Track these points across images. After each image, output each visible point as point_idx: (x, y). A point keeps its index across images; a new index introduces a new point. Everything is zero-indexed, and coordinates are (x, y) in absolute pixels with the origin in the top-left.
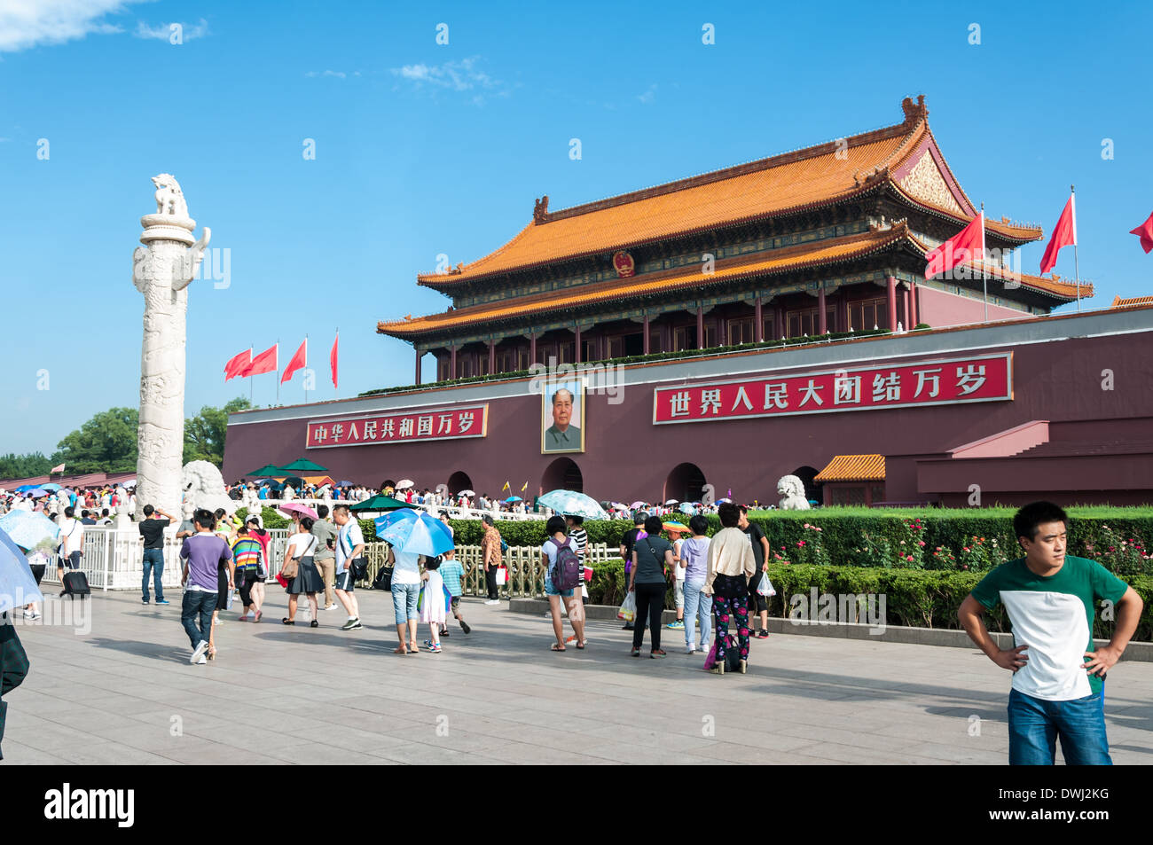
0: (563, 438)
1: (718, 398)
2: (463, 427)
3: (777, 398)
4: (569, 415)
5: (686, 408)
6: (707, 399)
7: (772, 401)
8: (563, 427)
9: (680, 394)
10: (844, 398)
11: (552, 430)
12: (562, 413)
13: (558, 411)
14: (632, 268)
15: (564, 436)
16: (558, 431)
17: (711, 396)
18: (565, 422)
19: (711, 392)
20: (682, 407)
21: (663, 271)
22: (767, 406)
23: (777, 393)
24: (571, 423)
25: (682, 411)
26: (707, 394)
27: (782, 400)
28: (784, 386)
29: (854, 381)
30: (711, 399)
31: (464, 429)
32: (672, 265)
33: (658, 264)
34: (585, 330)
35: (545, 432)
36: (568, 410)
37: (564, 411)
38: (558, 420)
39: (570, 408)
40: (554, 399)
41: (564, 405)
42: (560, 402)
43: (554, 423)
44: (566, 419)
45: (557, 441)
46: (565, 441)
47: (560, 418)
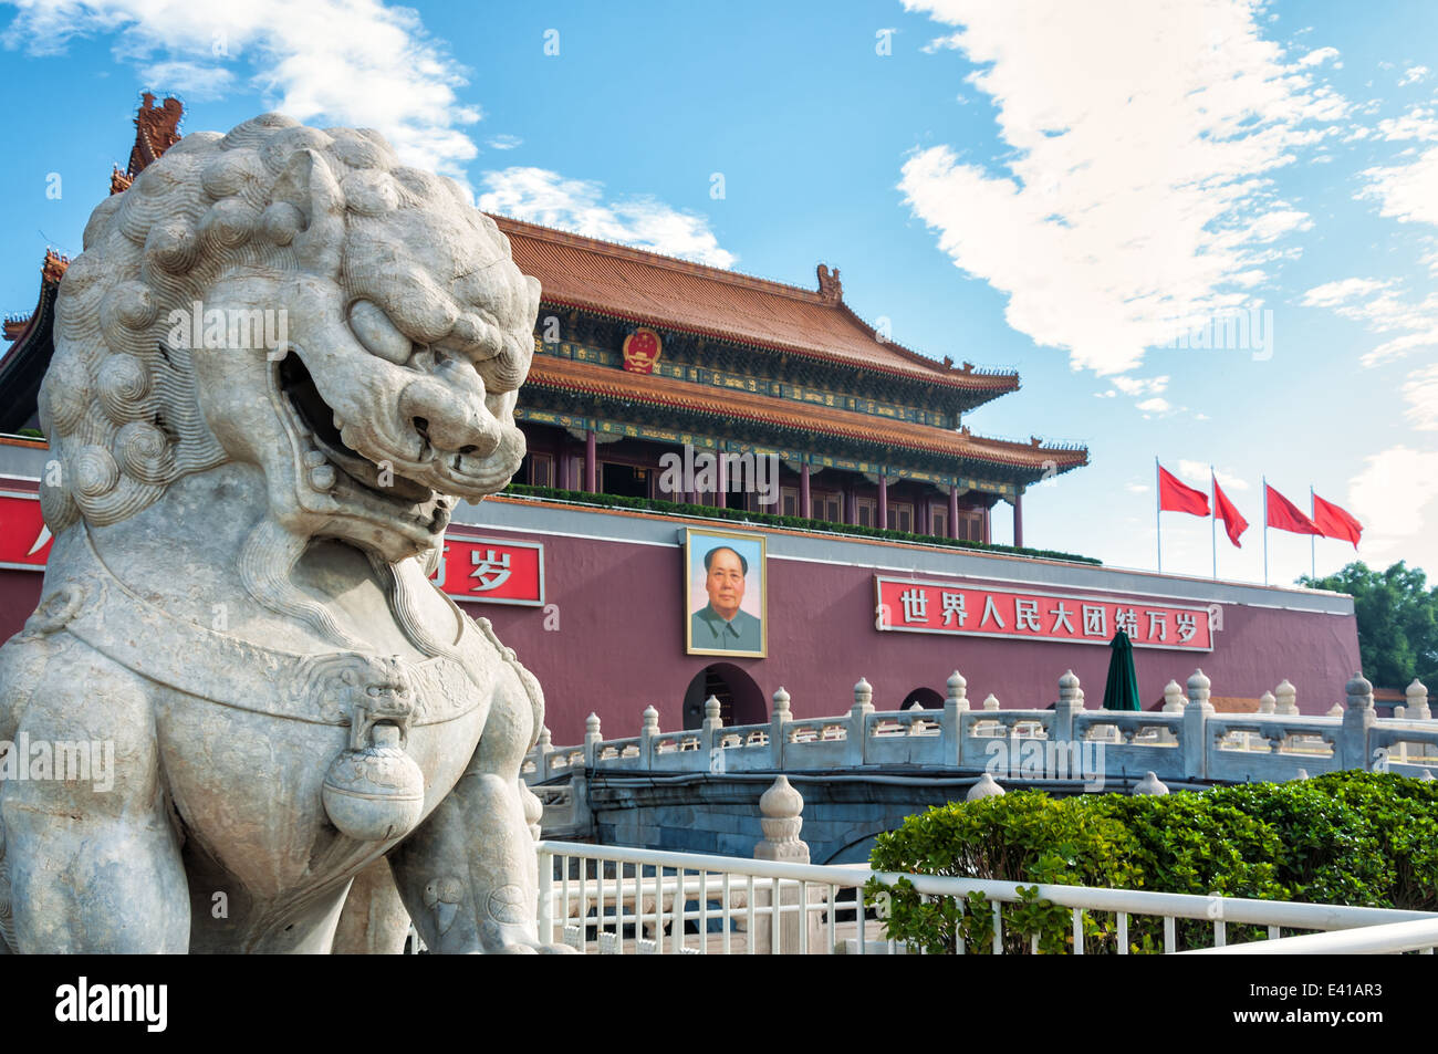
0: (729, 631)
1: (962, 607)
2: (483, 579)
3: (1029, 617)
4: (740, 593)
5: (923, 613)
6: (951, 605)
7: (1025, 620)
8: (728, 612)
9: (914, 592)
10: (1093, 630)
11: (706, 615)
12: (725, 588)
13: (718, 584)
14: (653, 361)
15: (729, 626)
16: (717, 618)
17: (954, 602)
18: (731, 604)
19: (954, 597)
20: (919, 610)
21: (686, 382)
22: (1021, 626)
23: (1029, 611)
24: (743, 607)
25: (920, 616)
26: (950, 598)
27: (1035, 622)
28: (1035, 603)
29: (1100, 612)
30: (954, 606)
31: (487, 585)
32: (701, 380)
33: (677, 369)
34: (606, 441)
35: (693, 616)
36: (737, 584)
37: (729, 585)
38: (718, 598)
39: (740, 582)
40: (709, 560)
41: (728, 574)
42: (721, 569)
43: (710, 601)
44: (732, 600)
45: (715, 634)
46: (731, 635)
47: (721, 596)
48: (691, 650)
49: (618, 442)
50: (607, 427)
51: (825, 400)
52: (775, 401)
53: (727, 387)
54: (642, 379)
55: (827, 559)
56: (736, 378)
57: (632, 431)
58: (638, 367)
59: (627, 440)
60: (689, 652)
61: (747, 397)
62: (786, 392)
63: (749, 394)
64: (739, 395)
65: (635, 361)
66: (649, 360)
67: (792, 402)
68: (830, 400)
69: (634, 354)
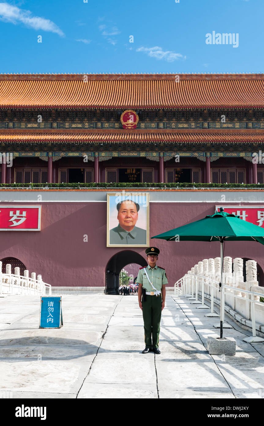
0: (129, 236)
2: (14, 222)
4: (136, 219)
6: (262, 217)
8: (129, 228)
9: (239, 212)
11: (118, 230)
12: (127, 217)
13: (123, 216)
14: (136, 123)
15: (129, 234)
16: (123, 231)
18: (131, 224)
21: (156, 129)
24: (136, 225)
26: (262, 214)
31: (16, 224)
32: (165, 127)
33: (153, 124)
34: (103, 160)
35: (110, 230)
36: (134, 216)
37: (129, 216)
38: (123, 222)
39: (135, 214)
40: (119, 206)
41: (129, 212)
42: (125, 209)
43: (119, 224)
44: (131, 222)
45: (122, 238)
46: (131, 238)
47: (125, 221)
48: (109, 245)
49: (110, 160)
50: (103, 154)
51: (234, 125)
52: (206, 131)
53: (179, 128)
54: (131, 131)
55: (189, 200)
56: (185, 123)
57: (115, 154)
58: (130, 126)
59: (114, 158)
60: (107, 246)
61: (191, 131)
62: (211, 125)
63: (192, 129)
64: (186, 131)
65: (127, 124)
66: (134, 123)
67: (215, 129)
68: (237, 125)
69: (126, 122)
